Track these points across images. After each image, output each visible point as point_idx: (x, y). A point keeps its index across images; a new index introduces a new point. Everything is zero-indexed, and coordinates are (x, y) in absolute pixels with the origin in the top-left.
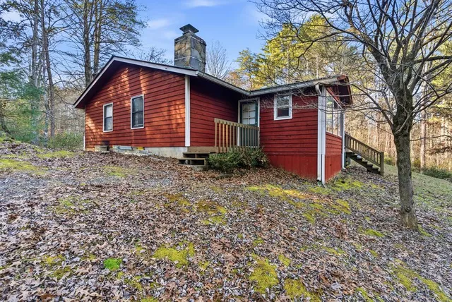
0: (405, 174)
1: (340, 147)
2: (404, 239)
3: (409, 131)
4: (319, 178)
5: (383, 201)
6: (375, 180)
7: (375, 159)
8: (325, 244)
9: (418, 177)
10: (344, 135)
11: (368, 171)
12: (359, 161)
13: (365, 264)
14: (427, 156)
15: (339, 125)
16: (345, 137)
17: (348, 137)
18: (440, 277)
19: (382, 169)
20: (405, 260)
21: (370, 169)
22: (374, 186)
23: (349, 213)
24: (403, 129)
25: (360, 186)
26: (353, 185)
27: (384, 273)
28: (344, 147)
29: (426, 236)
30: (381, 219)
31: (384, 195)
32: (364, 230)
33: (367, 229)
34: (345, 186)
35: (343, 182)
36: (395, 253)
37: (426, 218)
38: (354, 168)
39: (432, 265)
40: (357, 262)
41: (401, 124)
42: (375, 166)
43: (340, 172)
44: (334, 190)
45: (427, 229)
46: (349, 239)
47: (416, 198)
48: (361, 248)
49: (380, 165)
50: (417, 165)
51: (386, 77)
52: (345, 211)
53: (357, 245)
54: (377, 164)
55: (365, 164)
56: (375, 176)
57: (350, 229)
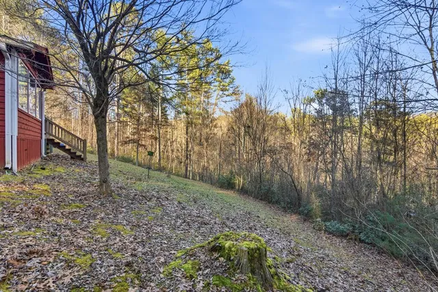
0: (103, 150)
1: (39, 131)
2: (102, 204)
3: (106, 114)
4: (8, 166)
5: (85, 181)
6: (78, 166)
7: (78, 146)
8: (17, 230)
9: (113, 162)
10: (44, 118)
11: (72, 158)
12: (63, 148)
13: (68, 232)
14: (120, 147)
15: (38, 105)
16: (46, 121)
17: (49, 122)
18: (125, 221)
19: (85, 155)
20: (102, 219)
21: (74, 157)
22: (77, 170)
23: (50, 195)
24: (101, 111)
25: (63, 171)
26: (55, 171)
27: (85, 233)
28: (44, 132)
29: (117, 199)
30: (83, 193)
31: (86, 176)
32: (67, 206)
33: (70, 205)
34: (46, 173)
35: (44, 169)
36: (94, 217)
37: (118, 187)
38: (57, 156)
39: (121, 216)
40: (59, 234)
41: (100, 107)
42: (78, 153)
43: (40, 159)
44: (30, 177)
45: (118, 195)
46: (50, 217)
47: (111, 176)
48: (63, 221)
49: (83, 152)
50: (112, 154)
51: (87, 61)
52: (46, 193)
53: (59, 220)
54: (80, 151)
55: (68, 151)
56: (78, 162)
57: (51, 209)
